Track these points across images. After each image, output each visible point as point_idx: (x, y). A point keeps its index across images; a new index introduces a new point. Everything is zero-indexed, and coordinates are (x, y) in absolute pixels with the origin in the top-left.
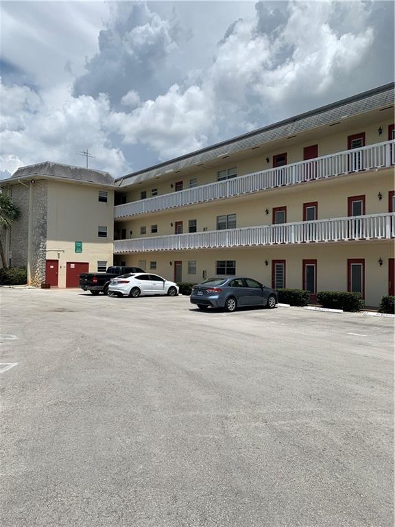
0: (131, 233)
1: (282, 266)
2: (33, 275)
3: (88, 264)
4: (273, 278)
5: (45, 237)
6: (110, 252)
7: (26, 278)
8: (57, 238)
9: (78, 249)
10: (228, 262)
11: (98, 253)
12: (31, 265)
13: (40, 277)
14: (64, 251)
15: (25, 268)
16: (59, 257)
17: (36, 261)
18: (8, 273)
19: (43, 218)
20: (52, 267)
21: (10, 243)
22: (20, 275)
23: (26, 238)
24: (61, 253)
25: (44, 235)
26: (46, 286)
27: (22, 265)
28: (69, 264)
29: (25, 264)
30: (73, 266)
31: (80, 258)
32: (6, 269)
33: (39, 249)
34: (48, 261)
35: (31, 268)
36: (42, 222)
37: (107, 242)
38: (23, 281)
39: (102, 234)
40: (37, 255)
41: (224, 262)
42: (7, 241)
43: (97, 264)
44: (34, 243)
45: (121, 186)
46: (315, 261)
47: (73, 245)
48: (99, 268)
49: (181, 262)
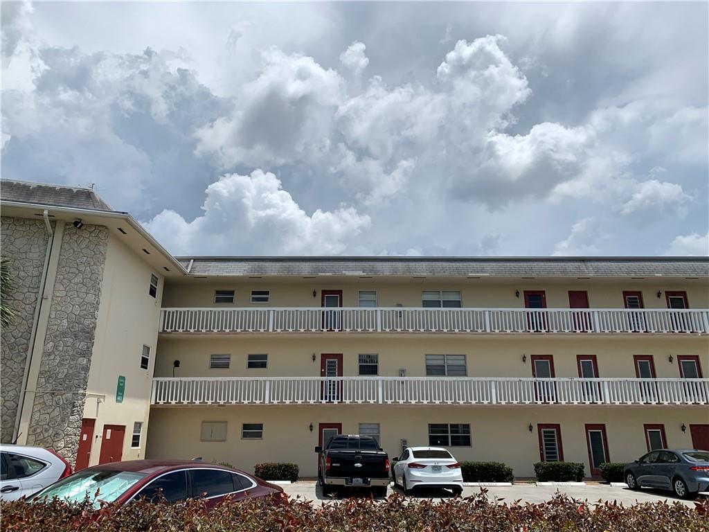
0: (177, 364)
1: (553, 432)
3: (125, 427)
4: (541, 449)
6: (147, 402)
9: (120, 393)
10: (452, 426)
11: (137, 403)
14: (104, 398)
16: (97, 416)
20: (85, 437)
24: (101, 402)
28: (106, 429)
30: (109, 434)
34: (85, 422)
39: (144, 363)
41: (446, 426)
43: (133, 428)
46: (603, 427)
48: (133, 438)
49: (341, 424)
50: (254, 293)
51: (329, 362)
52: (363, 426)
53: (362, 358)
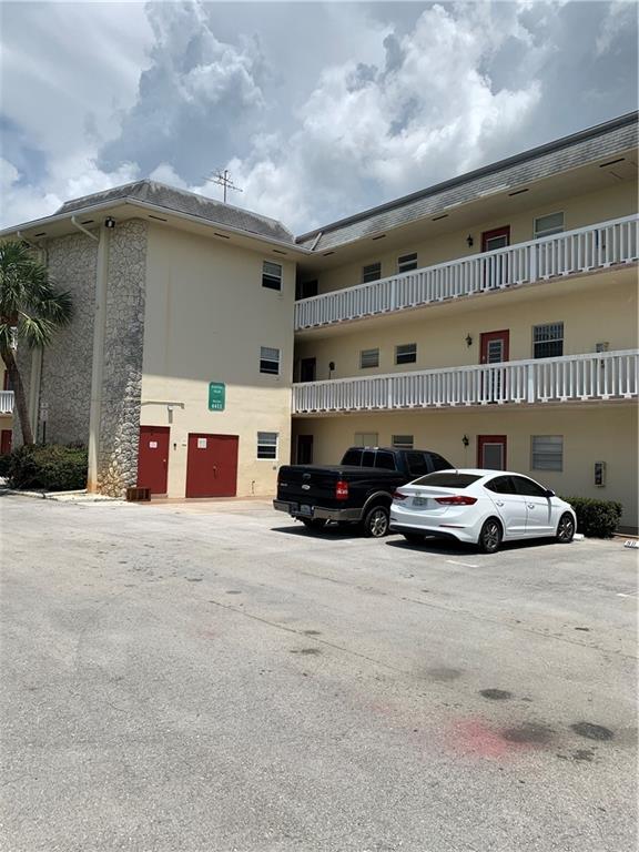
0: (332, 366)
2: (104, 464)
3: (237, 438)
5: (139, 367)
6: (284, 411)
7: (85, 472)
8: (168, 371)
9: (217, 401)
11: (258, 411)
12: (100, 439)
13: (125, 470)
14: (182, 405)
15: (82, 447)
16: (171, 421)
17: (114, 429)
18: (38, 458)
19: (136, 319)
20: (153, 445)
21: (42, 384)
22: (70, 465)
23: (86, 371)
24: (176, 409)
25: (136, 361)
26: (139, 494)
27: (74, 440)
28: (193, 437)
29: (82, 436)
30: (202, 443)
31: (218, 424)
32: (32, 448)
33: (121, 396)
34: (144, 429)
35: (98, 448)
36: (133, 329)
37: (279, 385)
38: (77, 481)
39: (269, 367)
40: (116, 414)
42: (34, 378)
43: (256, 439)
44: (107, 383)
45: (319, 250)
47: (202, 390)
48: (260, 448)
49: (505, 437)
50: (401, 260)
51: (491, 345)
52: (539, 440)
53: (539, 332)
